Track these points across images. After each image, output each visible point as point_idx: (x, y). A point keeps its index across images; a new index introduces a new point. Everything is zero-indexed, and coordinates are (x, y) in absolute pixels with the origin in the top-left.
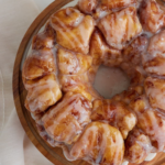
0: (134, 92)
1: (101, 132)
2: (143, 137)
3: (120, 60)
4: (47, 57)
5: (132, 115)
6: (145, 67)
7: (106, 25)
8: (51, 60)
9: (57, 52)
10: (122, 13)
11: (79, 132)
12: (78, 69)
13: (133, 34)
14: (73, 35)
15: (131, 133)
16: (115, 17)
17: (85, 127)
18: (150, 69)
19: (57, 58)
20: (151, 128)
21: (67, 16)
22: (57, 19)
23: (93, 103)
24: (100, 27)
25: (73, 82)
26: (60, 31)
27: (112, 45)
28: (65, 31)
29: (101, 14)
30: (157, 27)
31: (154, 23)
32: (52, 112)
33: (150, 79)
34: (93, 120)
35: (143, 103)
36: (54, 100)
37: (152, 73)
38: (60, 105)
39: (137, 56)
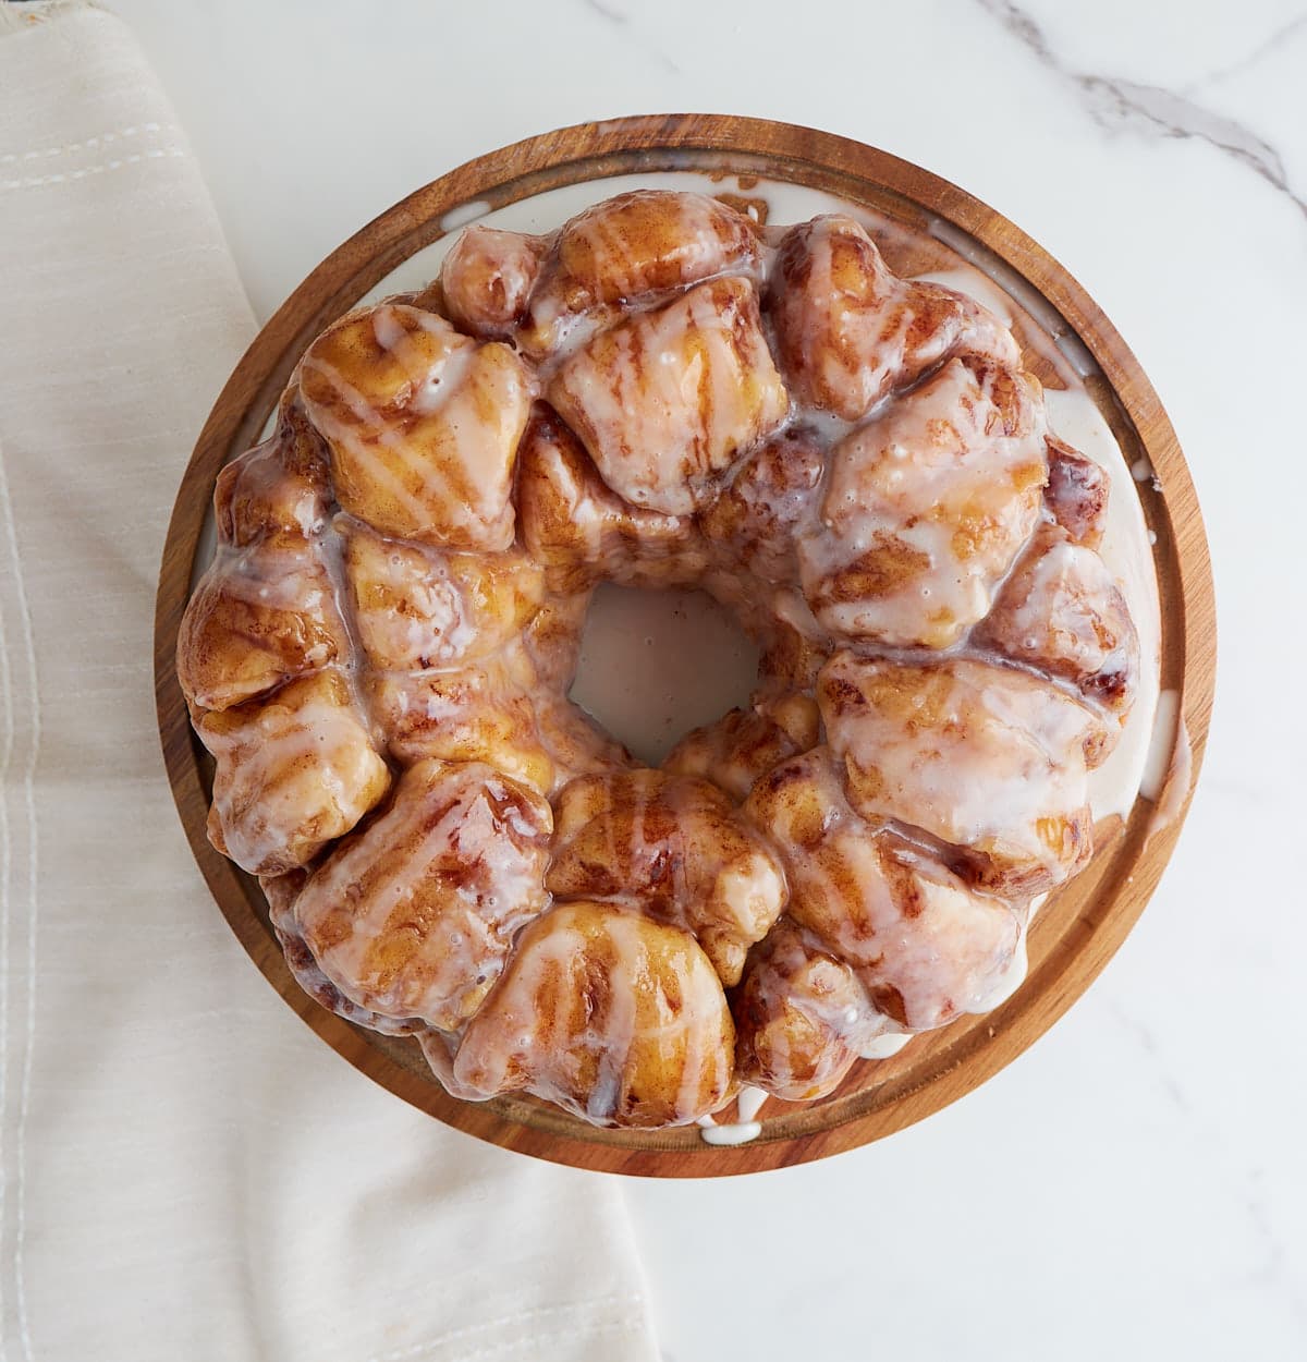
0: (772, 732)
1: (603, 959)
2: (824, 971)
3: (693, 559)
4: (290, 585)
5: (759, 862)
6: (817, 605)
7: (589, 392)
8: (314, 599)
9: (346, 557)
10: (675, 319)
11: (491, 967)
12: (465, 636)
13: (742, 434)
14: (416, 459)
15: (762, 954)
16: (637, 347)
17: (522, 938)
18: (845, 616)
19: (348, 584)
20: (863, 928)
21: (380, 354)
22: (331, 373)
23: (557, 808)
24: (562, 404)
25: (438, 707)
26: (349, 440)
27: (632, 494)
28: (372, 441)
29: (562, 330)
30: (871, 382)
31: (851, 364)
32: (344, 873)
33: (844, 667)
34: (561, 899)
35: (813, 798)
36: (348, 811)
37: (857, 637)
38: (380, 832)
39: (772, 545)
